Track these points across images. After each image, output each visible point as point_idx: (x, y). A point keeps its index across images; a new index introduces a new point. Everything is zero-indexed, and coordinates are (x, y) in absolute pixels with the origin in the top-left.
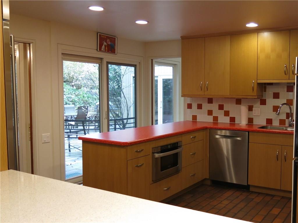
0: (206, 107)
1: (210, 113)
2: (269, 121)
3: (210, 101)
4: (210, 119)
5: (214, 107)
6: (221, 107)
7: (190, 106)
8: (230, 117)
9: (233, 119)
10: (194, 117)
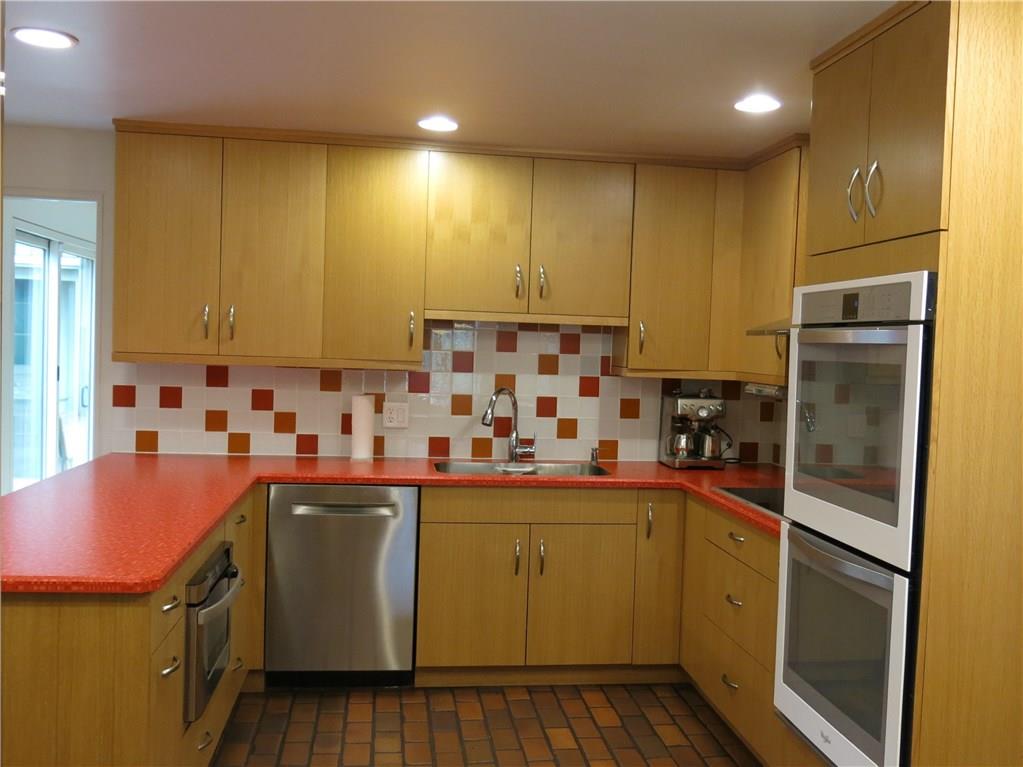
0: (200, 397)
1: (216, 421)
2: (439, 446)
3: (217, 376)
4: (217, 445)
5: (234, 400)
6: (262, 400)
7: (124, 396)
8: (298, 436)
9: (307, 444)
10: (147, 441)
